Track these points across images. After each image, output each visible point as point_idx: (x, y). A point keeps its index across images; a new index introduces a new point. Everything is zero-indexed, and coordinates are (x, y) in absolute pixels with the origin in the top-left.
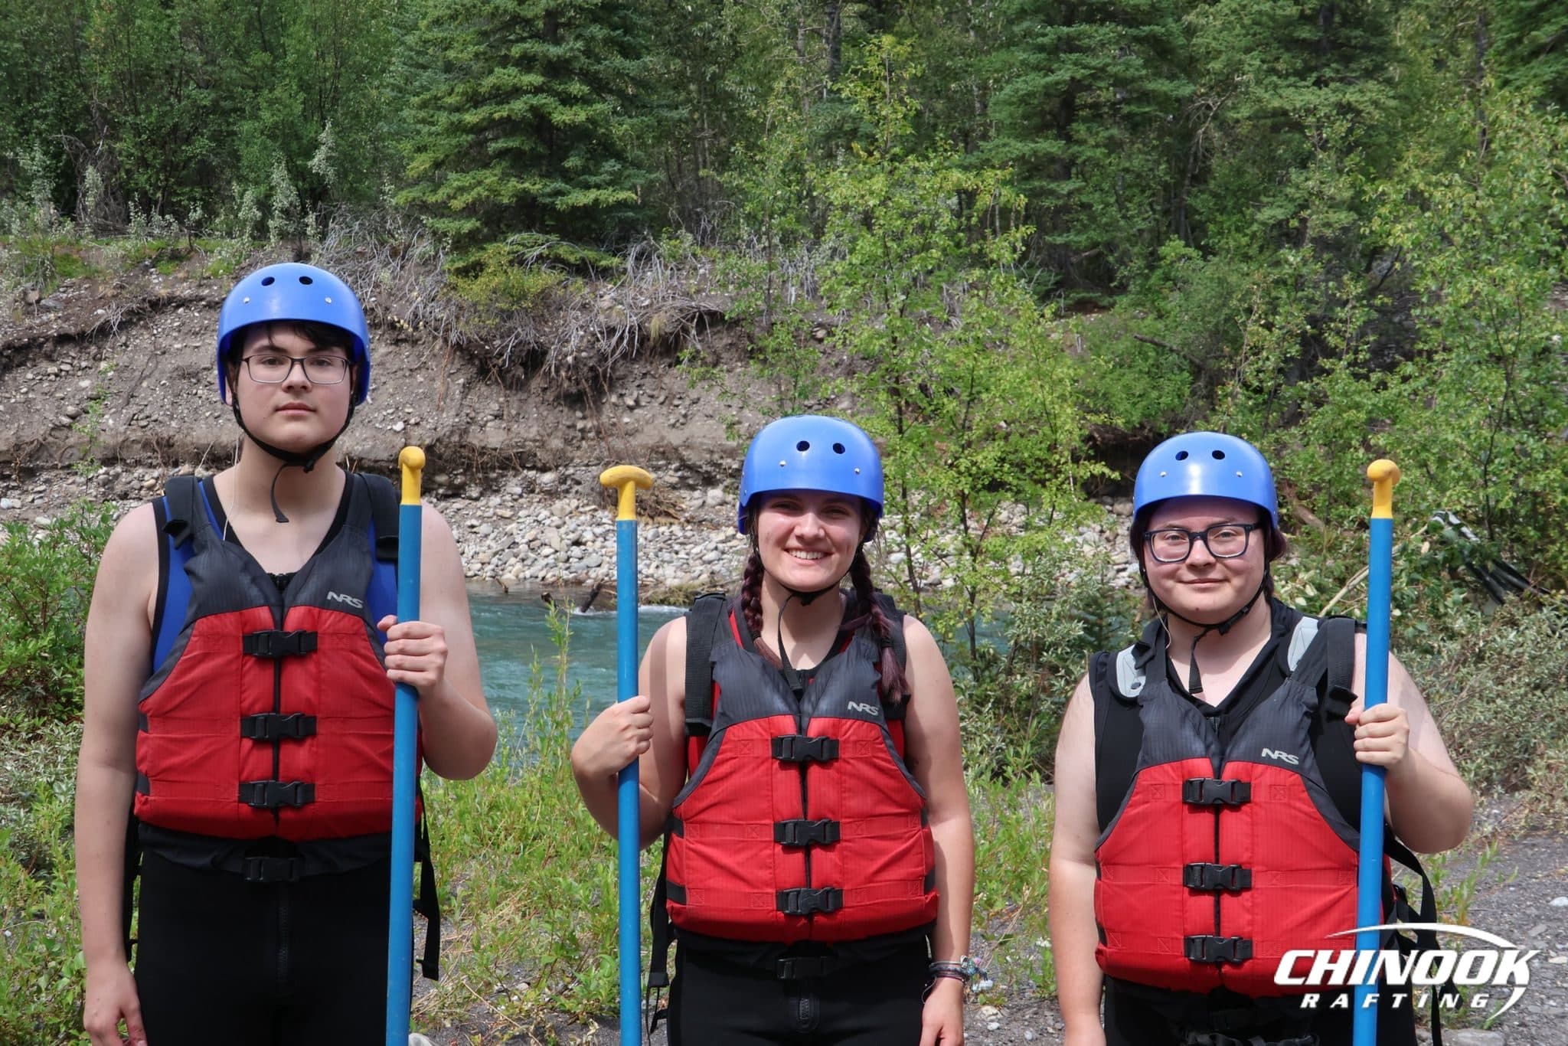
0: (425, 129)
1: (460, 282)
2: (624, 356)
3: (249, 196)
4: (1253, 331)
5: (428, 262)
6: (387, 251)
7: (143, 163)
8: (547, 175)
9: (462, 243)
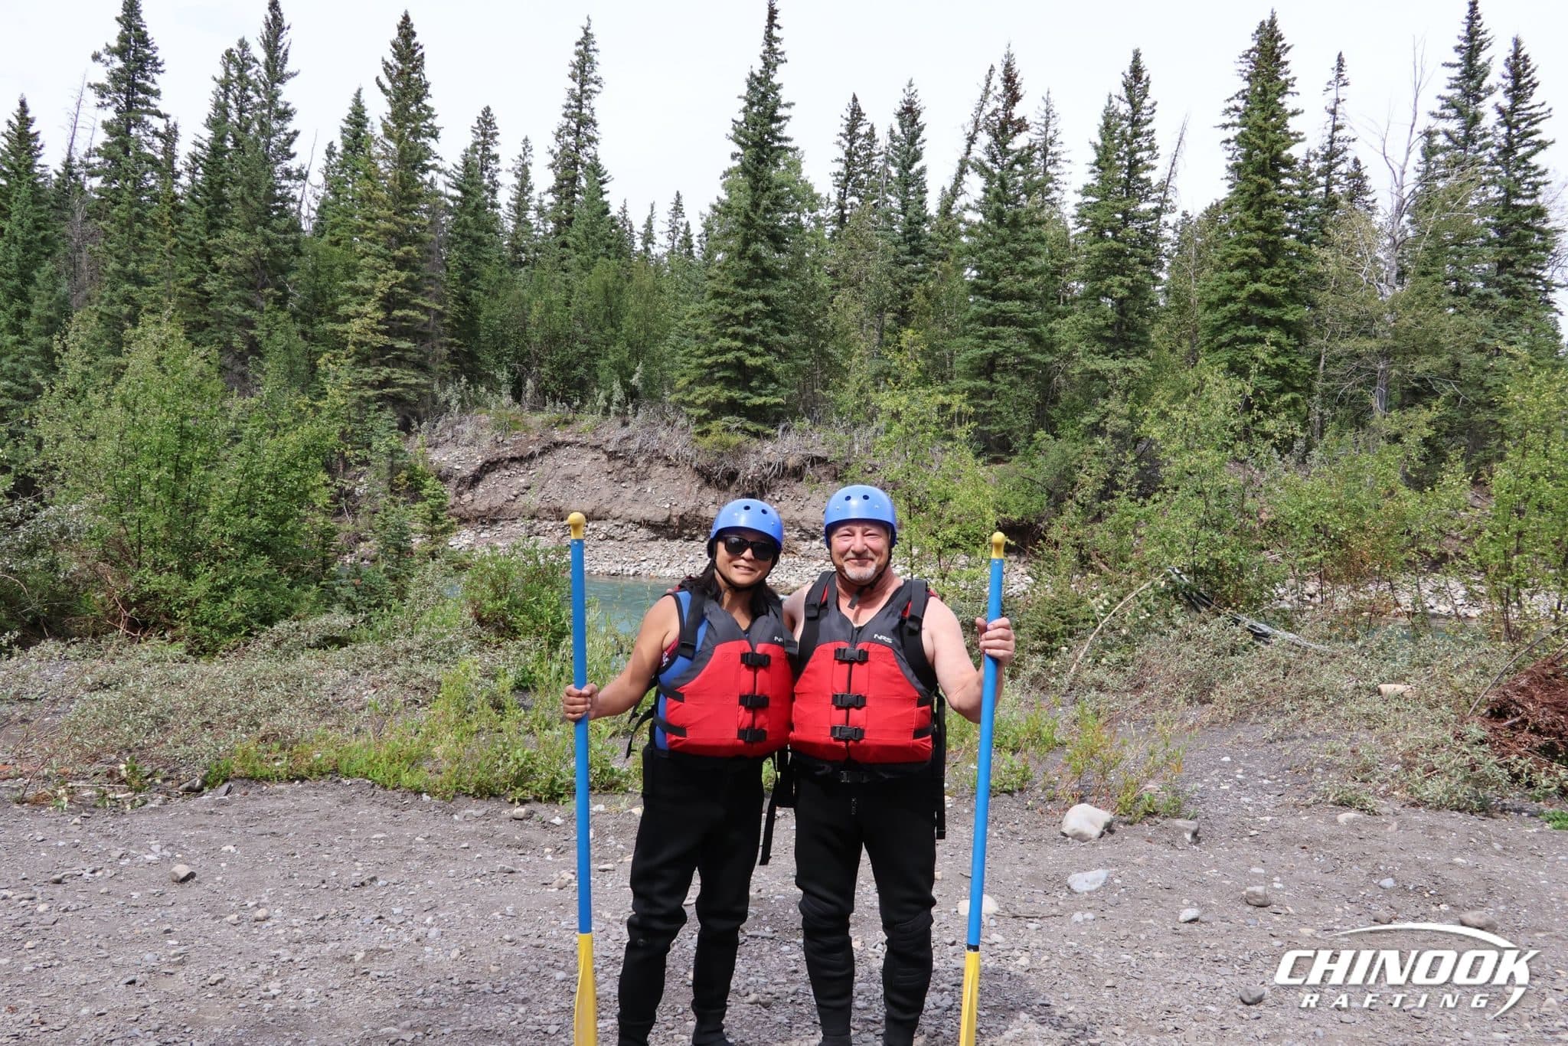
0: (685, 366)
1: (699, 438)
2: (775, 476)
3: (602, 395)
4: (1081, 476)
5: (684, 429)
6: (665, 423)
7: (553, 378)
8: (741, 389)
9: (700, 420)
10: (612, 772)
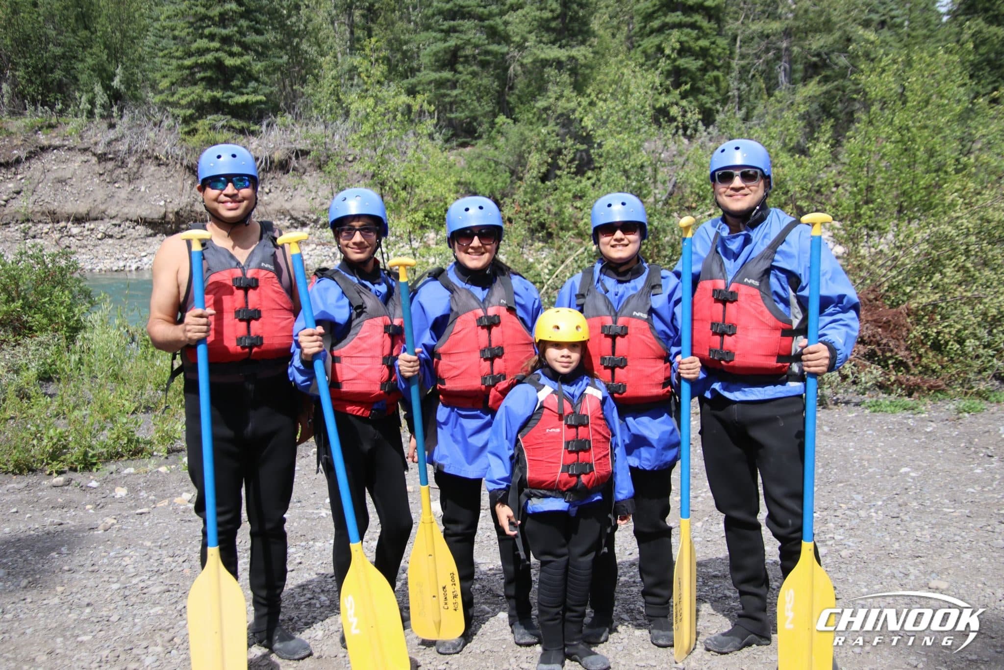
0: (166, 68)
1: (187, 137)
2: (263, 170)
3: (84, 99)
5: (171, 129)
6: (151, 124)
7: (31, 82)
8: (223, 89)
9: (186, 121)
10: (138, 441)
